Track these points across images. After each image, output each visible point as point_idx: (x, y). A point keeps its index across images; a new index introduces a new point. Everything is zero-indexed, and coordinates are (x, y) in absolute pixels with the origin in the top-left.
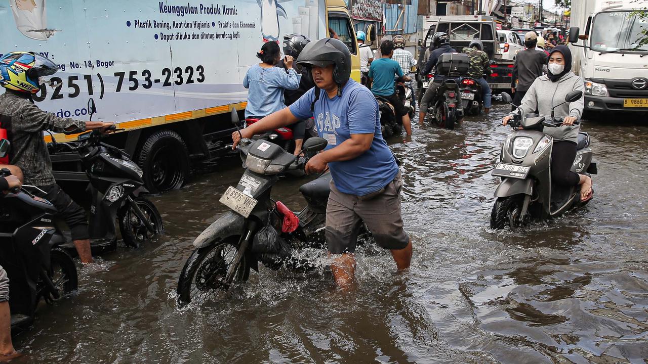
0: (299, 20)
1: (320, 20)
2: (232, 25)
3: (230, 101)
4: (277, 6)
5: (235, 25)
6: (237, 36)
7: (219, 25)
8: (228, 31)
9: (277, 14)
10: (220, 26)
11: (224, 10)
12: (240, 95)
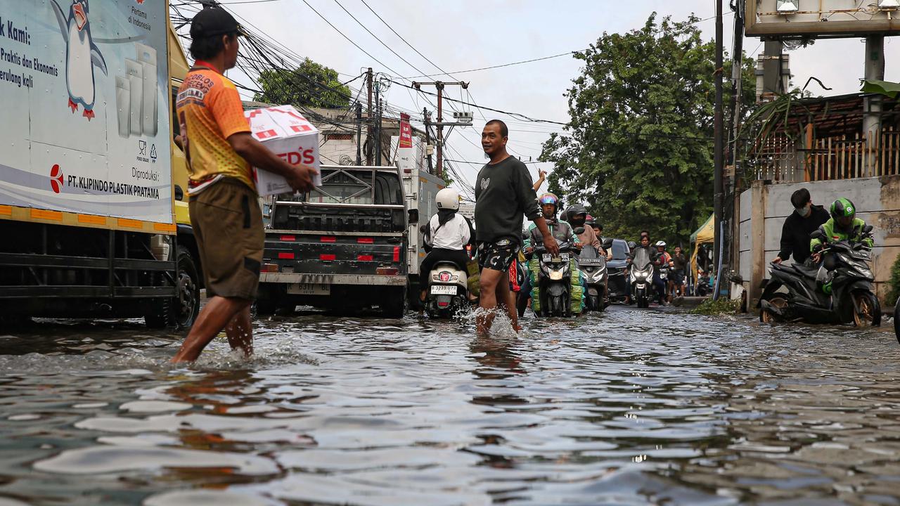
0: (127, 83)
1: (160, 94)
2: (21, 60)
3: (15, 199)
4: (93, 47)
5: (27, 63)
6: (28, 82)
7: (2, 54)
8: (17, 70)
9: (92, 62)
10: (4, 56)
11: (10, 30)
12: (30, 193)
